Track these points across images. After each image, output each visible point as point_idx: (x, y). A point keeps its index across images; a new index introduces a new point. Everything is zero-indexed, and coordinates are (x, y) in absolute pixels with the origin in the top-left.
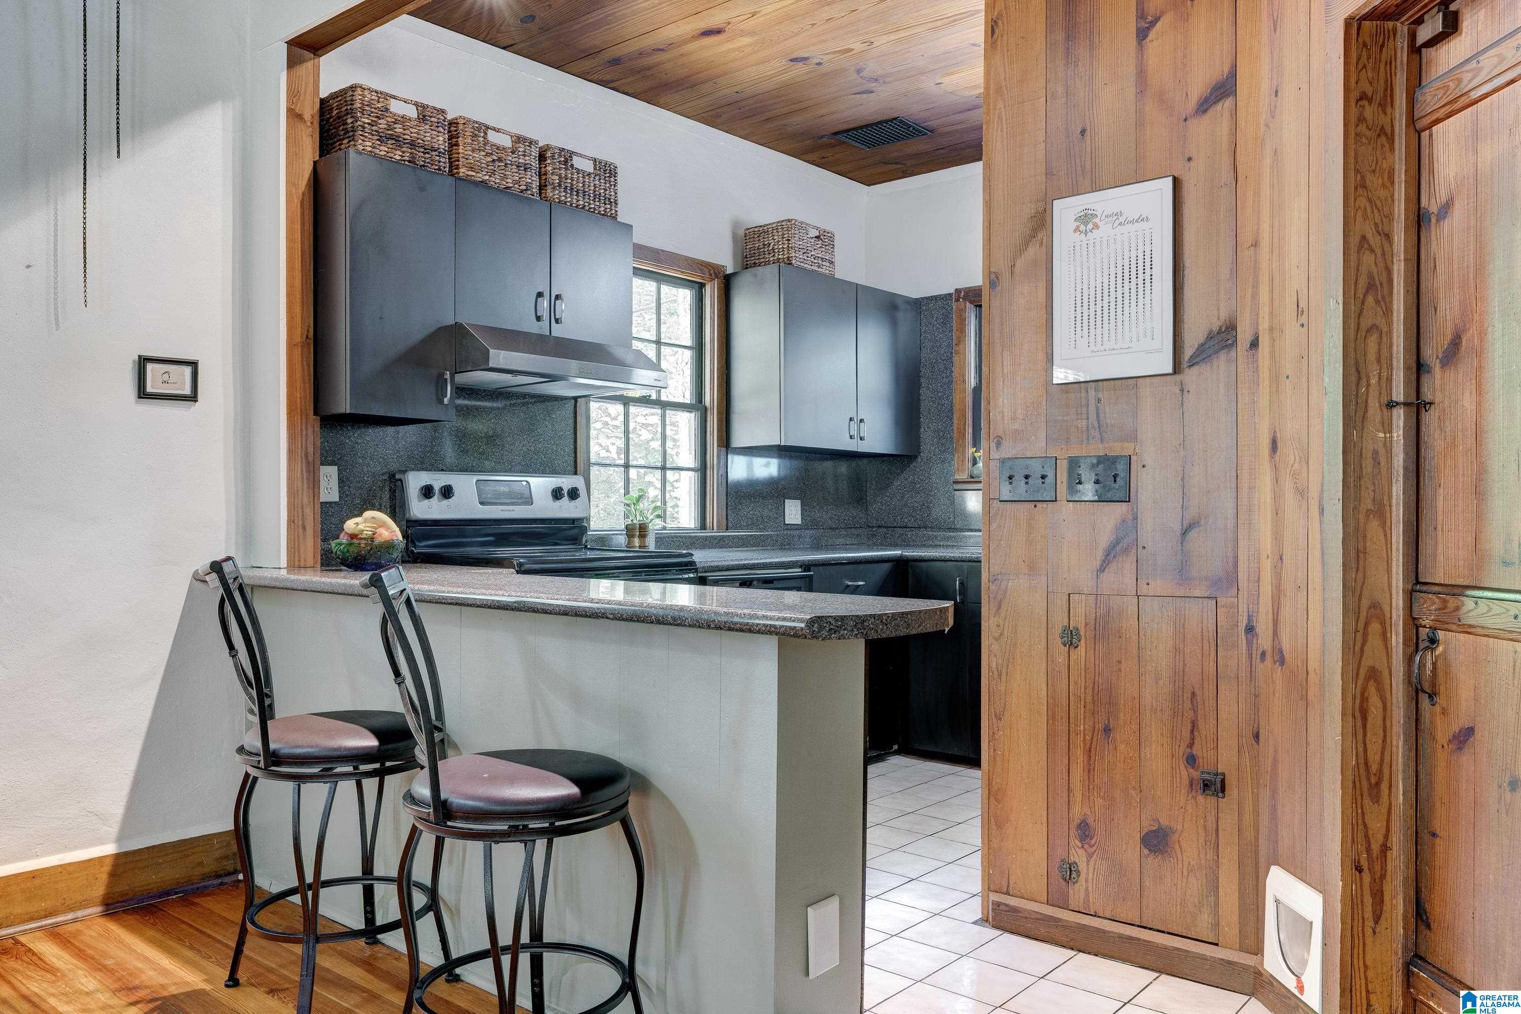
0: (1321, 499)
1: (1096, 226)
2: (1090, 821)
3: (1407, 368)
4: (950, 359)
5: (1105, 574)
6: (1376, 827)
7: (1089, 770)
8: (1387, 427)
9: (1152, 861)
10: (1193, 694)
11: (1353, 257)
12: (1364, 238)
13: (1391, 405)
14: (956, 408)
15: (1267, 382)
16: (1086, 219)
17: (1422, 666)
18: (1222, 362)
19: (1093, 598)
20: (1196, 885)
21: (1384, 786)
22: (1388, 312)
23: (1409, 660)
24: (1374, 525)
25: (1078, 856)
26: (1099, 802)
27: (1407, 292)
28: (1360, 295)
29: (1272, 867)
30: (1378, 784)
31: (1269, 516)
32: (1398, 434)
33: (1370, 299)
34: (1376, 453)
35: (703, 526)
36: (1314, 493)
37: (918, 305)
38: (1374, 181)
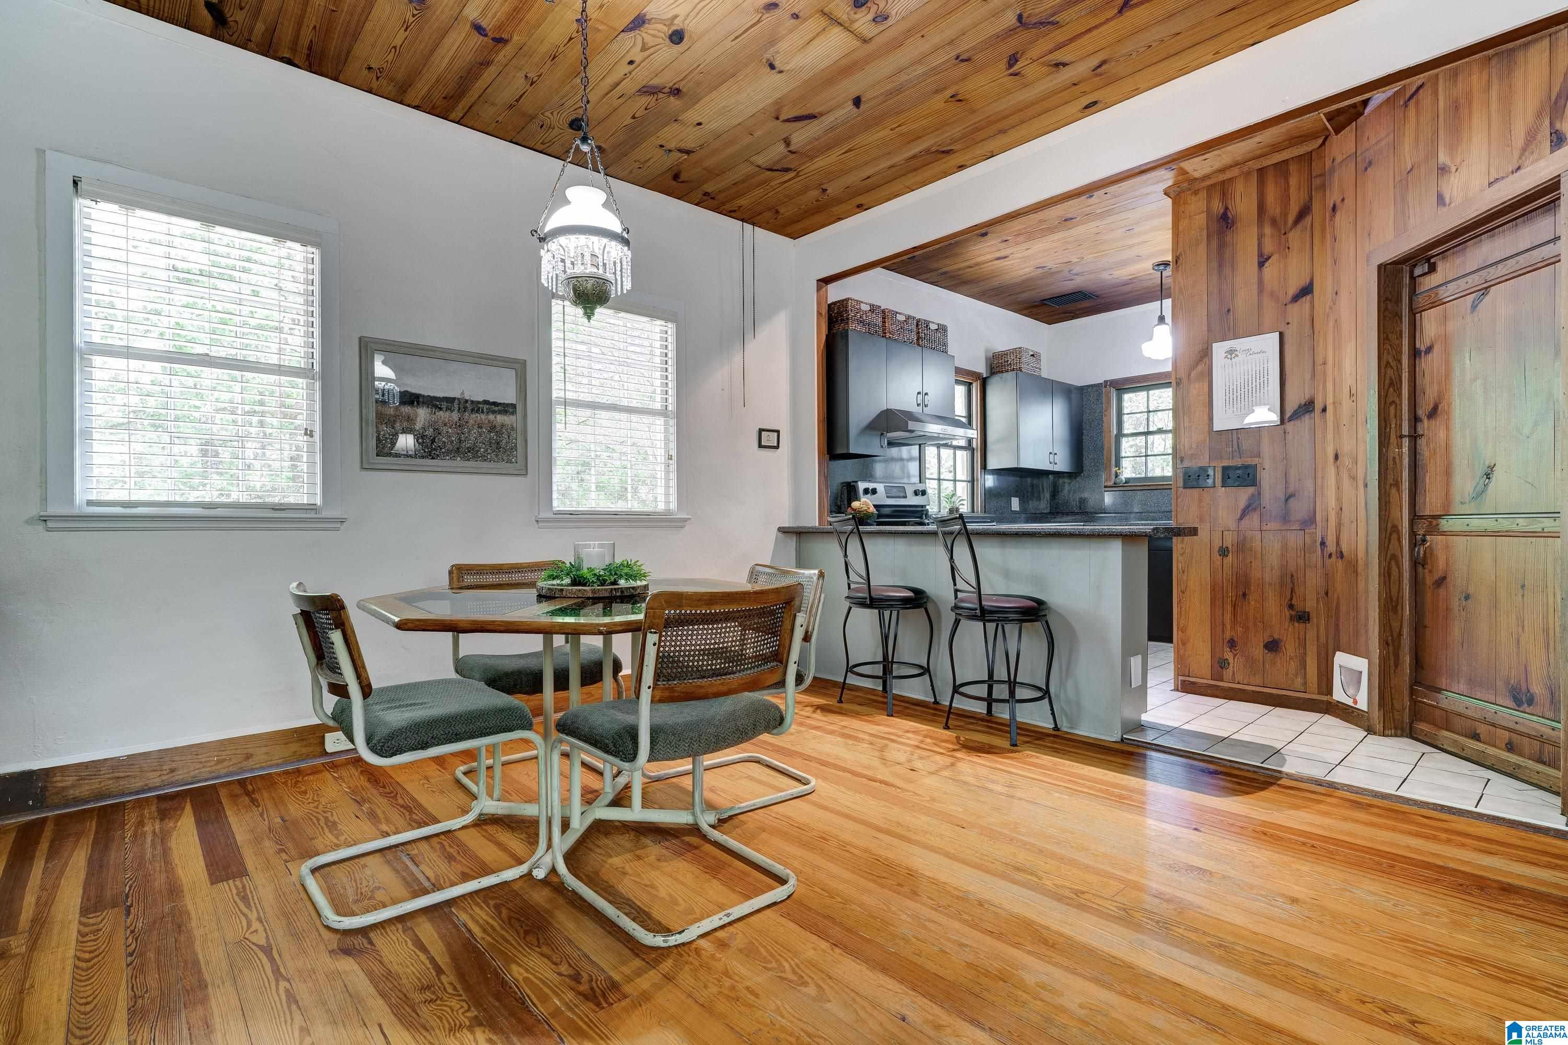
0: (1365, 478)
1: (1237, 356)
2: (1235, 639)
3: (1409, 420)
4: (1102, 420)
5: (1243, 521)
6: (1395, 625)
7: (1234, 614)
8: (1400, 446)
9: (1269, 656)
10: (1292, 576)
11: (1383, 371)
12: (1388, 363)
13: (1401, 437)
14: (1106, 447)
15: (1332, 428)
16: (1231, 352)
17: (1419, 552)
18: (1307, 419)
19: (1235, 533)
20: (1293, 665)
21: (1399, 607)
22: (1400, 395)
23: (1412, 550)
24: (1394, 491)
25: (1229, 655)
26: (1240, 629)
27: (1409, 386)
28: (1386, 387)
29: (1338, 653)
30: (1396, 606)
31: (1334, 490)
32: (1405, 450)
33: (1391, 389)
34: (1394, 458)
35: (973, 511)
36: (1360, 476)
37: (1081, 389)
38: (1393, 337)
